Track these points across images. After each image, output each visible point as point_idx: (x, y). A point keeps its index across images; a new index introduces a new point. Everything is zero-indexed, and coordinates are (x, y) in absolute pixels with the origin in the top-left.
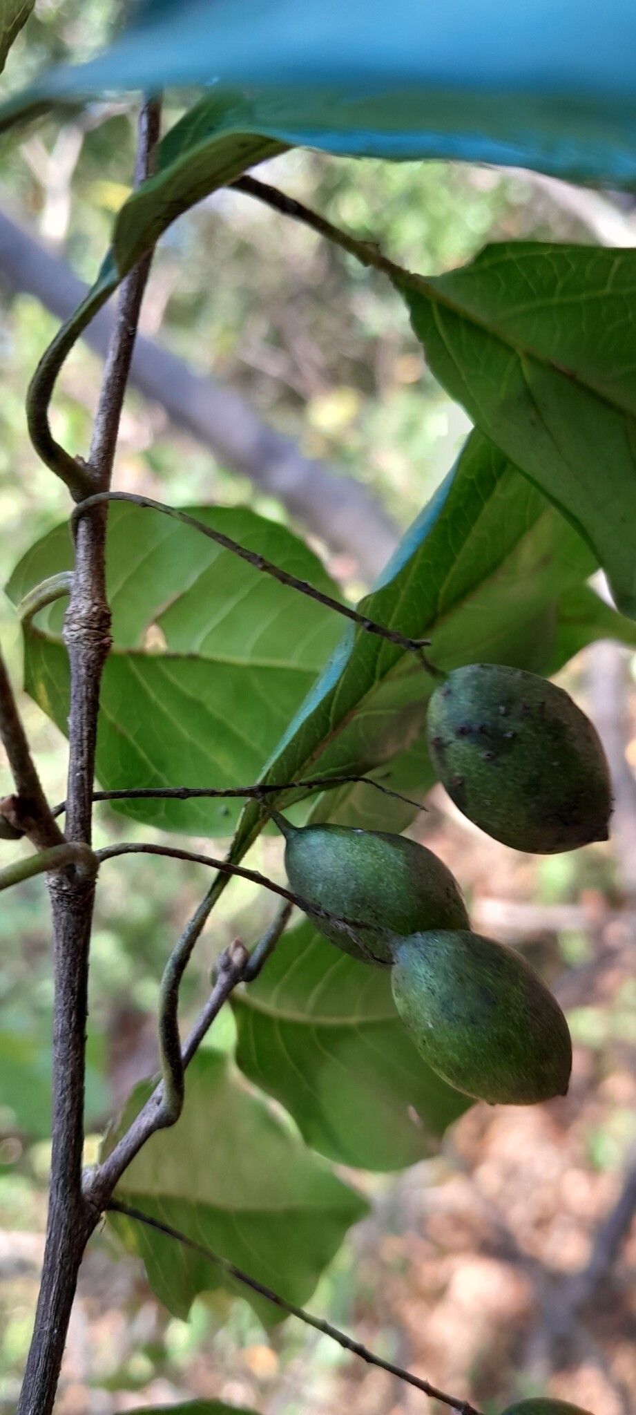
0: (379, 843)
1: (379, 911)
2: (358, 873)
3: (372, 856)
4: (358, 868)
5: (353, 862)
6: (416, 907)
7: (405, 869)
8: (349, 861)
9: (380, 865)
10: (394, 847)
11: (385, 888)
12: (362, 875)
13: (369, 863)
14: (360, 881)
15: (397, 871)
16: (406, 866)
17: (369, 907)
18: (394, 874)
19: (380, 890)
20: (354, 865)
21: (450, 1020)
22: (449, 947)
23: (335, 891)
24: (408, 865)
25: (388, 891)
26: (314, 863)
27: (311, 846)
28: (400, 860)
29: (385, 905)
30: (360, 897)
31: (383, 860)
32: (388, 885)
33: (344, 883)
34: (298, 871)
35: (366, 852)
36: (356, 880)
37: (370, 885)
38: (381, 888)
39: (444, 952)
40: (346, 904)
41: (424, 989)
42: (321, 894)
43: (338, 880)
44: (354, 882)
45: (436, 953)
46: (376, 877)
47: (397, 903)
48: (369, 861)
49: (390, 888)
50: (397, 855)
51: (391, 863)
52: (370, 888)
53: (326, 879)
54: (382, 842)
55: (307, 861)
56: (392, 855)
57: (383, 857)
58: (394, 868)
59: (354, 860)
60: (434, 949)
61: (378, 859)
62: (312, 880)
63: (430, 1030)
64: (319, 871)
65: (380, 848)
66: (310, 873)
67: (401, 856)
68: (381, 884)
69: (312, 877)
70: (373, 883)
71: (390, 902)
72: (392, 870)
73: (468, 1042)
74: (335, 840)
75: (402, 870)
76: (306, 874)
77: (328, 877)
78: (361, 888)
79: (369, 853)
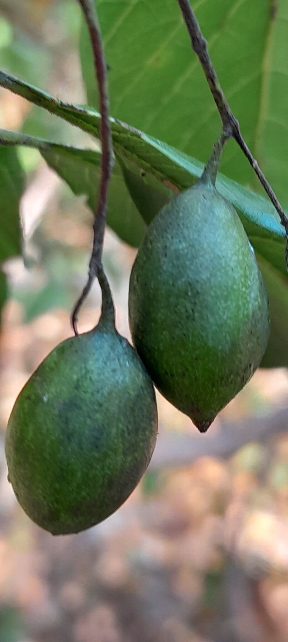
0: (254, 275)
1: (196, 315)
2: (218, 273)
3: (241, 276)
4: (223, 271)
5: (226, 262)
6: (220, 347)
7: (248, 316)
8: (223, 257)
9: (239, 289)
10: (260, 292)
11: (221, 307)
12: (219, 279)
13: (234, 278)
14: (213, 280)
15: (242, 308)
16: (251, 314)
17: (195, 303)
18: (238, 308)
19: (216, 304)
20: (223, 265)
21: (60, 416)
22: (127, 379)
23: (188, 263)
24: (253, 316)
25: (221, 313)
26: (200, 225)
27: (213, 212)
28: (253, 305)
29: (205, 318)
30: (199, 290)
31: (244, 289)
32: (225, 308)
33: (201, 266)
34: (181, 214)
35: (241, 268)
36: (211, 275)
37: (215, 292)
38: (218, 304)
39: (119, 377)
40: (183, 280)
41: (75, 377)
42: (176, 250)
43: (201, 258)
44: (209, 275)
45: (114, 371)
46: (226, 293)
47: (214, 328)
48: (236, 277)
49: (224, 313)
50: (256, 300)
51: (246, 299)
52: (212, 293)
53: (193, 246)
54: (257, 277)
55: (196, 216)
56: (253, 295)
57: (246, 288)
58: (244, 304)
59: (228, 262)
60: (118, 367)
61: (242, 283)
62: (182, 233)
63: (42, 400)
64: (196, 236)
65: (251, 279)
66: (188, 228)
67: (256, 303)
68: (222, 302)
69: (186, 232)
70: (219, 293)
71: (212, 320)
72: (241, 303)
73: (48, 442)
74: (233, 231)
75: (246, 312)
76: (183, 224)
77: (197, 246)
78: (208, 285)
79: (242, 272)
